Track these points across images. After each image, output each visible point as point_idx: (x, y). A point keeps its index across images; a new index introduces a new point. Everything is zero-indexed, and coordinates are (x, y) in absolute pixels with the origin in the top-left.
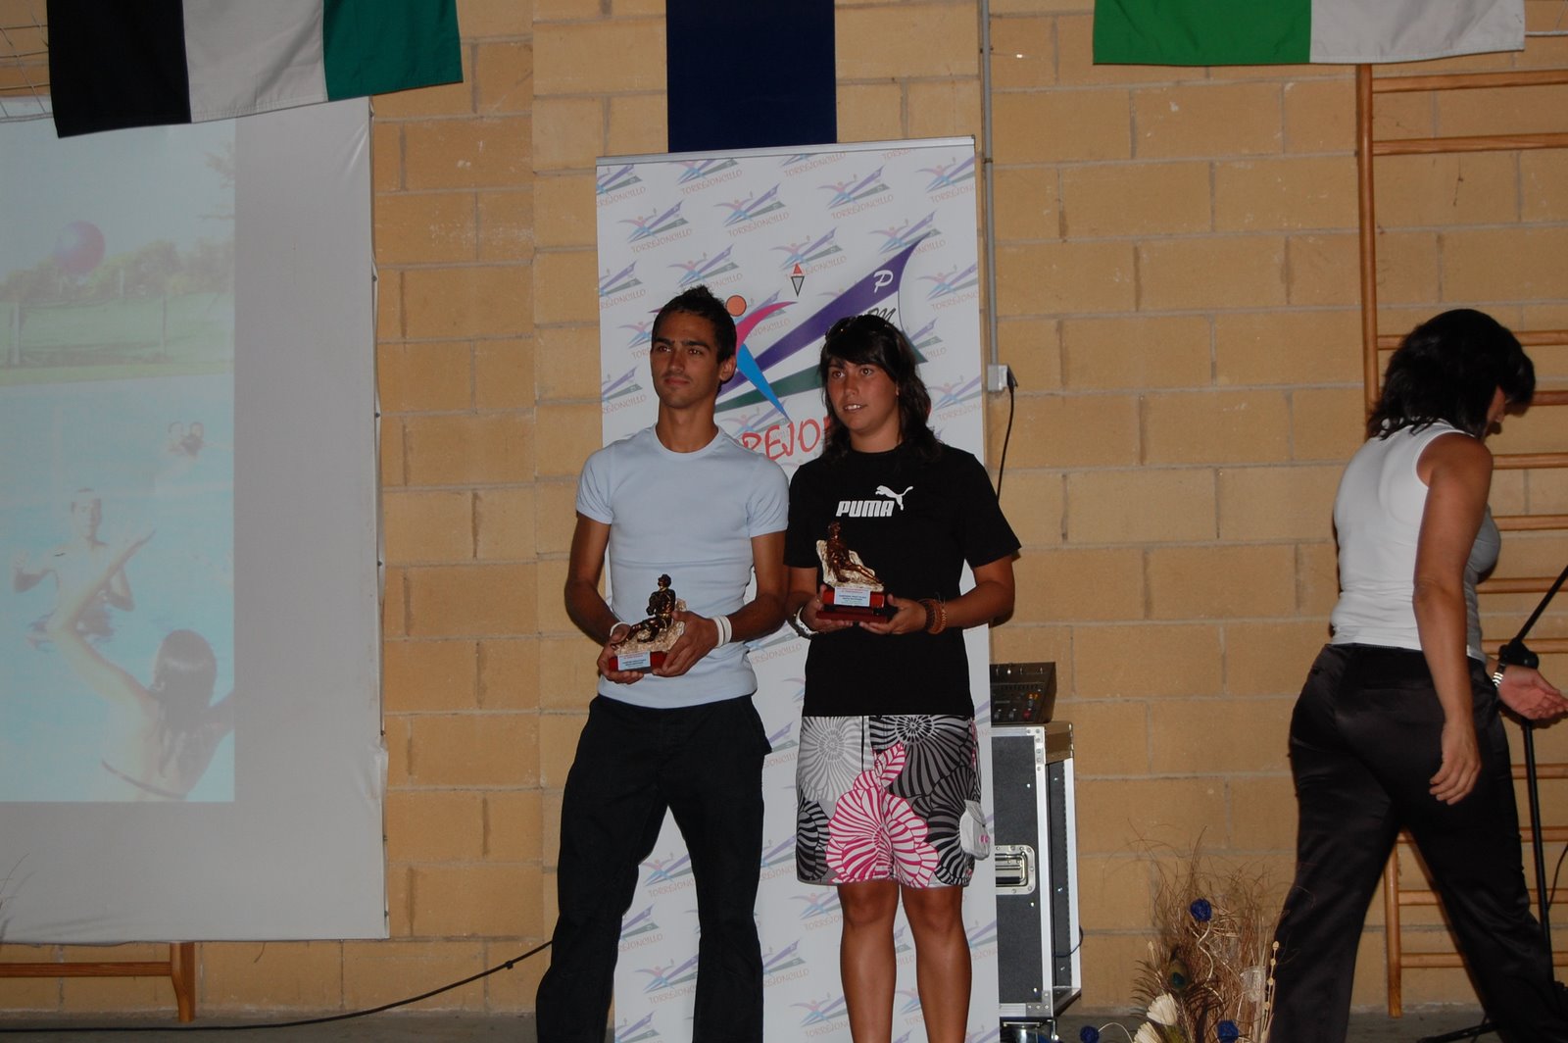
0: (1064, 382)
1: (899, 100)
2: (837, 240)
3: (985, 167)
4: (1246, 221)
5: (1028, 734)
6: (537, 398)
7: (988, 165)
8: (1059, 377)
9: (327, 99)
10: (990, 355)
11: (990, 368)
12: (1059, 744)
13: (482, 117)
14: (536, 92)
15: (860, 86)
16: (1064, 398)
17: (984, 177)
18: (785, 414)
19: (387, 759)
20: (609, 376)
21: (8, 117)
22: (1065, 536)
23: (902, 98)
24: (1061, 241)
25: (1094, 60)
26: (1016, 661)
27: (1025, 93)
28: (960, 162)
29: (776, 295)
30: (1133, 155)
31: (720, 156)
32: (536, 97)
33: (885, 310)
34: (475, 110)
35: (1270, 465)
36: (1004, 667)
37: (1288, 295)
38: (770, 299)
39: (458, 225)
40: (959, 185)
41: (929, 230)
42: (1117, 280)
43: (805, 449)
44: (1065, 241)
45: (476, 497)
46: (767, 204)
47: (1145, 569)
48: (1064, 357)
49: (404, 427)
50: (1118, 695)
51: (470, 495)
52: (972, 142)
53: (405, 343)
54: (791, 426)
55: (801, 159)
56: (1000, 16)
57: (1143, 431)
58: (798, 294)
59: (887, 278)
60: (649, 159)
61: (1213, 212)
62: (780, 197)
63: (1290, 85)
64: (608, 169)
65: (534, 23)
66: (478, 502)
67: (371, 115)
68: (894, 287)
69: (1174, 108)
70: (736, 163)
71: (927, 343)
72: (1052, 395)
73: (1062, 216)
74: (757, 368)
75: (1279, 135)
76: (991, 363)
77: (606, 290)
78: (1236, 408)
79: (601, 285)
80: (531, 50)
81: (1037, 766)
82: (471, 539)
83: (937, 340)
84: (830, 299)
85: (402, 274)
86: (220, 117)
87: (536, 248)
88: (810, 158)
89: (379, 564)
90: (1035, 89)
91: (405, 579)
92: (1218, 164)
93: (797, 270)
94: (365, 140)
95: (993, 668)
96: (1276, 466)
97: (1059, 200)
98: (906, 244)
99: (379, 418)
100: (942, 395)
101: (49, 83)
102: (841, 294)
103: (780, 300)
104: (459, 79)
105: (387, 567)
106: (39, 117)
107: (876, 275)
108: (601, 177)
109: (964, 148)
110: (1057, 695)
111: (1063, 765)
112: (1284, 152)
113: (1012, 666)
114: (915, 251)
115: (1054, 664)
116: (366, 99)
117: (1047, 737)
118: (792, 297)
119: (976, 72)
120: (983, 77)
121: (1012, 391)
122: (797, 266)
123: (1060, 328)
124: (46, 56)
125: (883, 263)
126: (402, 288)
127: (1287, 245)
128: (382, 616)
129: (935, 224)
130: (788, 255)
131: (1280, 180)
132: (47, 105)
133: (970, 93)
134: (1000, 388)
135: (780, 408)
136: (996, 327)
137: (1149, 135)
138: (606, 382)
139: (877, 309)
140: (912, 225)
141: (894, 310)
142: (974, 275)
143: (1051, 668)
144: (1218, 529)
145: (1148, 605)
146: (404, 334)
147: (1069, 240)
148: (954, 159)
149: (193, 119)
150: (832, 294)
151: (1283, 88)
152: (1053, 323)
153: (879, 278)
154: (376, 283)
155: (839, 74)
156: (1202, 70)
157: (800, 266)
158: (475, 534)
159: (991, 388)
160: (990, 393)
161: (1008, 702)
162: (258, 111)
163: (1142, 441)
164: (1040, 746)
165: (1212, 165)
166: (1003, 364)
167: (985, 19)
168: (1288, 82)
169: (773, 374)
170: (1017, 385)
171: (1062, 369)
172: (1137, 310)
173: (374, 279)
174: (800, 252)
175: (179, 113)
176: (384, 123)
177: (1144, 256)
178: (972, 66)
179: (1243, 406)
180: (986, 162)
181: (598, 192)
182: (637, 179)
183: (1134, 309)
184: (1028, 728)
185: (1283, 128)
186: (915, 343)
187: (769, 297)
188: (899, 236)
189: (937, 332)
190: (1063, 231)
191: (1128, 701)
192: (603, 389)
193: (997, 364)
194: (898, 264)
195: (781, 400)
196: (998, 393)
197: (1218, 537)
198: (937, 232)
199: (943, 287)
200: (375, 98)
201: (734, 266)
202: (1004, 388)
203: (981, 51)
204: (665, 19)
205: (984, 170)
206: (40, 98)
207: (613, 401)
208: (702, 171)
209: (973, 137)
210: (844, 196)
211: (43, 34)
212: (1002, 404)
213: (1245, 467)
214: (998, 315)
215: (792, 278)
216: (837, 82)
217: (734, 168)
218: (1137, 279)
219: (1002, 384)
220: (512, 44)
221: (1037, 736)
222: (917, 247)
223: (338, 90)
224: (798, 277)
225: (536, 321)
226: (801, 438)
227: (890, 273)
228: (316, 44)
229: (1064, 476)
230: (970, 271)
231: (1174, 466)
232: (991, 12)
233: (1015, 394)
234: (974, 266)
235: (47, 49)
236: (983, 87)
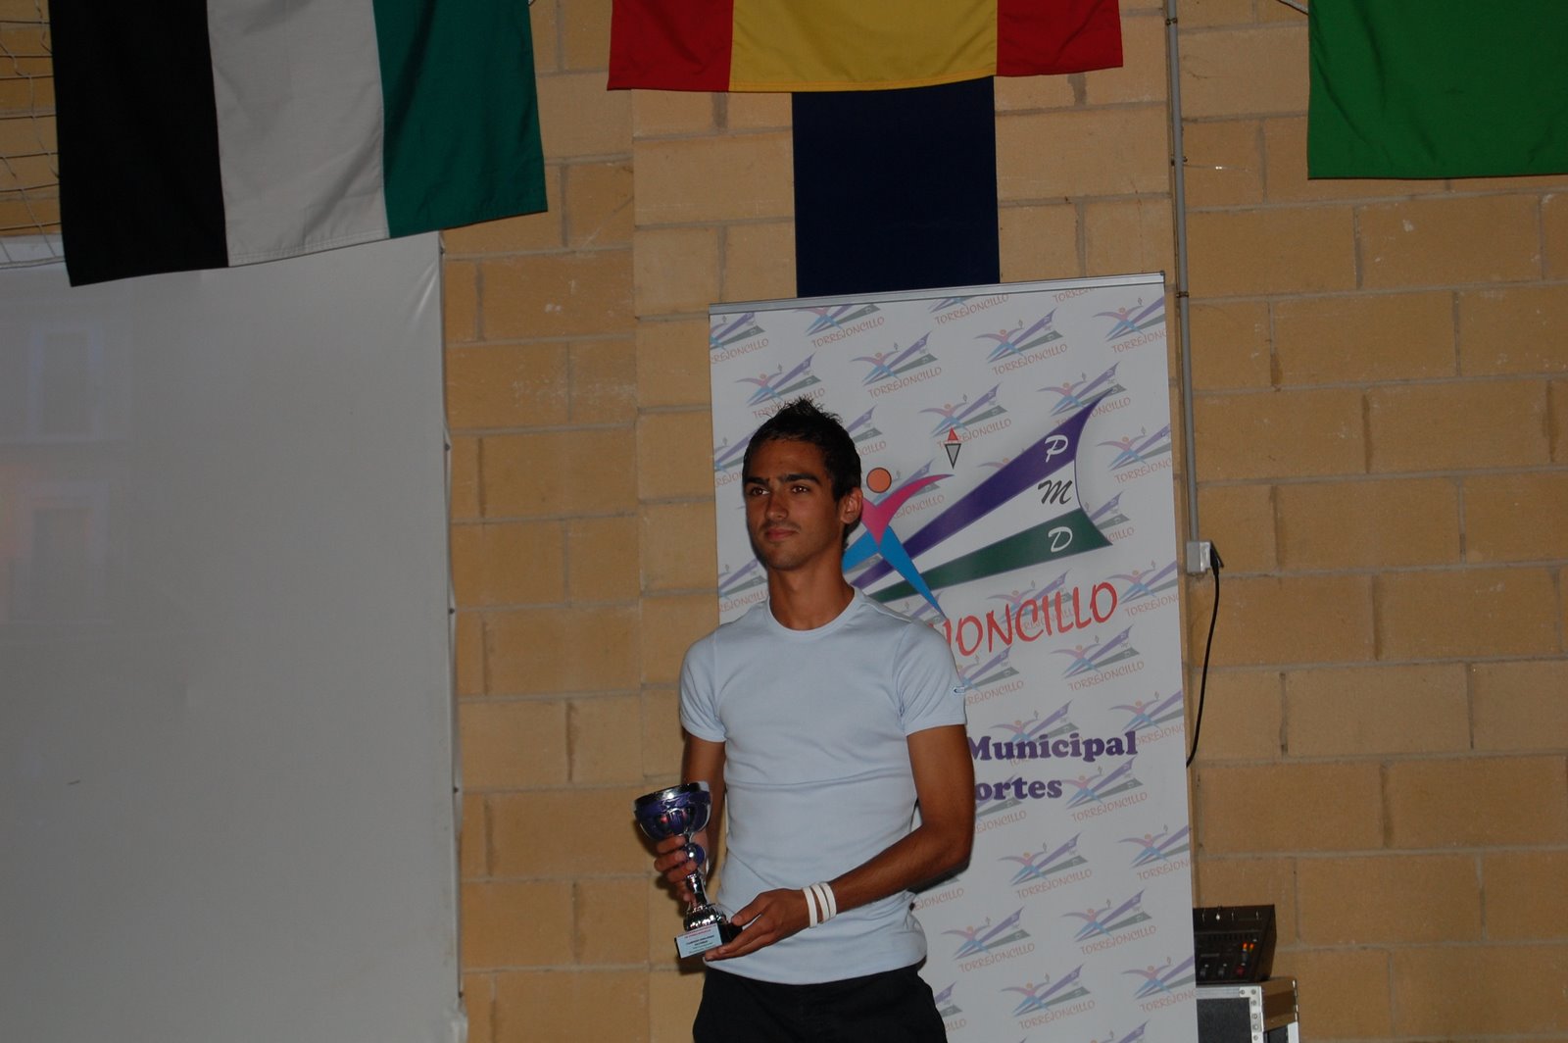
0: (1280, 561)
1: (1075, 224)
2: (1000, 400)
3: (1179, 302)
4: (1499, 362)
5: (1242, 996)
6: (643, 588)
7: (1183, 299)
8: (1274, 554)
9: (388, 236)
10: (1189, 527)
11: (1189, 545)
12: (1280, 1006)
13: (574, 252)
14: (637, 224)
15: (1025, 208)
16: (1280, 581)
17: (1178, 315)
18: (938, 608)
19: (466, 1026)
20: (727, 567)
21: (11, 262)
22: (1284, 748)
23: (1077, 222)
24: (1273, 389)
25: (1309, 173)
26: (1225, 904)
27: (1227, 211)
28: (1147, 305)
29: (928, 466)
30: (1359, 284)
31: (858, 301)
32: (638, 228)
33: (1060, 483)
34: (565, 243)
35: (1534, 659)
36: (1212, 911)
37: (1552, 451)
38: (920, 471)
39: (547, 381)
40: (1146, 331)
41: (1112, 385)
42: (1343, 436)
43: (965, 653)
44: (1279, 390)
45: (570, 708)
46: (917, 357)
47: (1383, 787)
48: (1279, 529)
49: (484, 625)
50: (1354, 942)
51: (563, 705)
52: (1161, 279)
53: (484, 524)
54: (948, 625)
55: (955, 303)
56: (1195, 121)
57: (1377, 618)
58: (953, 465)
59: (1061, 444)
60: (772, 306)
61: (1458, 352)
62: (931, 348)
63: (1549, 196)
64: (724, 318)
65: (634, 138)
66: (573, 714)
67: (442, 252)
68: (1070, 455)
69: (1408, 227)
70: (878, 309)
71: (1111, 523)
72: (1266, 575)
73: (1274, 359)
74: (905, 554)
75: (1537, 257)
76: (1191, 539)
77: (722, 464)
78: (1492, 589)
79: (717, 457)
80: (632, 172)
81: (1253, 1034)
82: (564, 758)
83: (1123, 519)
84: (994, 470)
85: (480, 441)
86: (262, 259)
87: (639, 409)
88: (969, 302)
89: (455, 790)
90: (1239, 208)
91: (487, 807)
92: (1462, 294)
93: (953, 436)
94: (433, 285)
95: (1197, 913)
96: (1541, 659)
97: (1270, 341)
98: (1083, 403)
99: (453, 616)
100: (1130, 584)
101: (59, 221)
102: (1005, 464)
103: (932, 473)
104: (541, 207)
105: (465, 794)
106: (49, 261)
107: (1049, 440)
108: (717, 327)
109: (1151, 287)
110: (1278, 941)
111: (1286, 1030)
112: (1544, 278)
113: (1221, 910)
114: (1094, 412)
115: (1272, 907)
116: (435, 234)
117: (1265, 998)
118: (947, 469)
119: (1167, 188)
120: (1175, 195)
121: (1216, 573)
122: (952, 431)
123: (1274, 495)
124: (56, 189)
125: (1056, 426)
126: (480, 456)
127: (1550, 390)
128: (459, 853)
129: (1119, 378)
130: (942, 418)
131: (1538, 312)
132: (58, 247)
133: (1160, 214)
134: (1202, 569)
135: (933, 603)
136: (1196, 497)
137: (1378, 260)
138: (723, 574)
139: (1050, 482)
140: (1090, 380)
141: (1070, 483)
142: (1166, 440)
143: (1269, 912)
144: (1472, 737)
145: (1388, 831)
146: (483, 513)
147: (1283, 388)
148: (1140, 300)
149: (231, 263)
150: (996, 464)
151: (1540, 201)
152: (1266, 488)
153: (1052, 443)
154: (449, 452)
155: (1001, 194)
156: (1442, 181)
157: (955, 431)
158: (570, 752)
159: (1191, 569)
160: (1190, 575)
161: (1218, 955)
162: (307, 251)
163: (1377, 631)
164: (1257, 1010)
165: (1455, 295)
166: (1205, 541)
167: (1177, 122)
168: (1547, 194)
169: (925, 562)
170: (1222, 566)
171: (1277, 544)
172: (1368, 472)
173: (447, 447)
174: (956, 414)
175: (214, 254)
176: (458, 260)
177: (1375, 406)
178: (1161, 181)
179: (1499, 587)
180: (1180, 297)
181: (712, 346)
182: (758, 330)
183: (1365, 472)
184: (1241, 988)
185: (1542, 248)
186: (1096, 522)
187: (917, 470)
188: (1075, 393)
189: (1122, 508)
190: (1276, 377)
191: (1365, 948)
192: (721, 581)
193: (1198, 540)
194: (1073, 428)
195: (934, 593)
196: (1199, 576)
197: (1472, 746)
198: (1120, 389)
199: (1130, 454)
200: (446, 232)
201: (876, 432)
202: (1207, 570)
203: (1173, 163)
204: (791, 133)
205: (1178, 306)
206: (49, 237)
207: (733, 597)
208: (836, 320)
209: (1163, 273)
210: (1008, 346)
211: (53, 163)
212: (1204, 589)
213: (1503, 661)
214: (1199, 479)
215: (946, 446)
216: (999, 204)
217: (874, 315)
218: (1367, 434)
219: (1204, 563)
220: (609, 164)
221: (1253, 998)
222: (1097, 408)
223: (401, 225)
224: (953, 446)
225: (640, 497)
226: (959, 638)
227: (1064, 438)
228: (375, 171)
229: (1282, 675)
230: (1160, 435)
231: (1416, 662)
232: (1184, 115)
233: (1220, 576)
234: (1166, 428)
235: (57, 181)
236: (1175, 207)
